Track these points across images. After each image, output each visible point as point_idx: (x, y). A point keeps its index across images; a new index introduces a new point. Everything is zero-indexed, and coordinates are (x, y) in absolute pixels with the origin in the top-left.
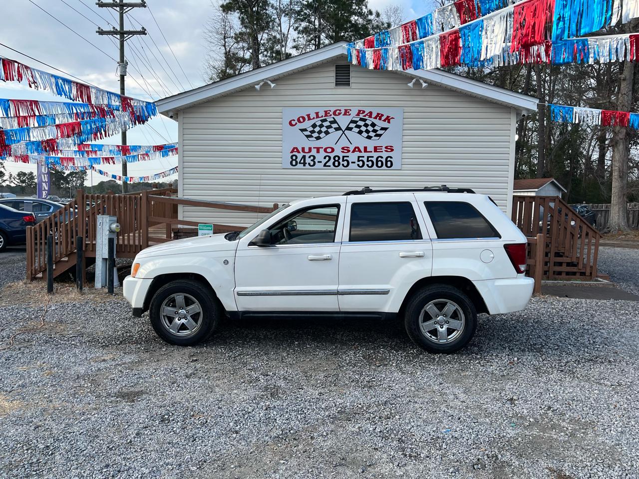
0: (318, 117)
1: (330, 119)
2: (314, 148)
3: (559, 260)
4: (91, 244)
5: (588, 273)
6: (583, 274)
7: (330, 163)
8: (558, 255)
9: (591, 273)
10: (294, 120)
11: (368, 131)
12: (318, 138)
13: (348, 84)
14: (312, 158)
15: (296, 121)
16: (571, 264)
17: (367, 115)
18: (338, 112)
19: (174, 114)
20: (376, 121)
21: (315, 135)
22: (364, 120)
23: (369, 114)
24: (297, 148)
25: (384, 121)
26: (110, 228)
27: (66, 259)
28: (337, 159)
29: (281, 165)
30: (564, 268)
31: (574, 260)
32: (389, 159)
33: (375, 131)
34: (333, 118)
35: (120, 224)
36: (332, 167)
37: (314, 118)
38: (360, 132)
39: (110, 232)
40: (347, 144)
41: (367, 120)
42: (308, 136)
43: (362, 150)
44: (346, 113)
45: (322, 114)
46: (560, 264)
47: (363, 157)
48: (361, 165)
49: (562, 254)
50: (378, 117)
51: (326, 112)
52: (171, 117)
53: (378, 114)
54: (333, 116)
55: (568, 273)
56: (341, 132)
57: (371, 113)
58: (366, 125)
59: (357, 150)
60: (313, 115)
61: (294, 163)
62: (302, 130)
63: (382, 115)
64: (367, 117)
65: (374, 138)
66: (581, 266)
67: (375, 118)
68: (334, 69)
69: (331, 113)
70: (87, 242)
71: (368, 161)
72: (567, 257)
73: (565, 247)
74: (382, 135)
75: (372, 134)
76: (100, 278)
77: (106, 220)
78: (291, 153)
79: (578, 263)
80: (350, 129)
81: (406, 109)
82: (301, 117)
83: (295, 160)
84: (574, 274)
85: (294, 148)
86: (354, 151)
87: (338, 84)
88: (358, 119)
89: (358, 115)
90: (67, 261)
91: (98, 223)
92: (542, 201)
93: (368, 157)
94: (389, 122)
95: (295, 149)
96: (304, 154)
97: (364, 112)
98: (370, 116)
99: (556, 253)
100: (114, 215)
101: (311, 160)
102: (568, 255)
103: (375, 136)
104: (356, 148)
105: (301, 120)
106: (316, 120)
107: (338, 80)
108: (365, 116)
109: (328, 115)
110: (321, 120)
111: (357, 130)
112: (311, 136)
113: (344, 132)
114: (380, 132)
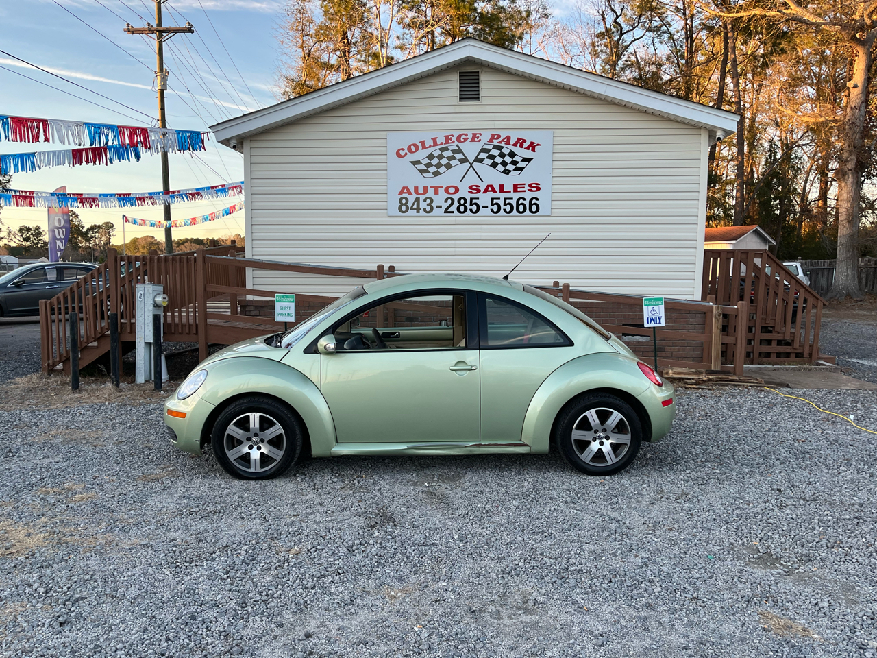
0: (435, 144)
1: (453, 147)
2: (431, 187)
3: (767, 336)
4: (129, 324)
5: (806, 354)
6: (799, 355)
7: (454, 208)
8: (765, 329)
9: (811, 355)
10: (403, 150)
11: (504, 164)
12: (436, 174)
13: (476, 98)
14: (428, 201)
15: (406, 151)
16: (783, 342)
17: (503, 140)
18: (464, 137)
19: (238, 143)
20: (516, 150)
21: (433, 169)
22: (500, 148)
23: (506, 140)
24: (407, 188)
25: (527, 148)
26: (155, 302)
27: (95, 344)
28: (462, 202)
29: (385, 211)
30: (774, 348)
31: (788, 337)
32: (534, 201)
33: (514, 163)
34: (457, 146)
35: (167, 295)
36: (456, 213)
37: (430, 146)
38: (494, 165)
39: (154, 306)
40: (478, 182)
41: (503, 147)
42: (422, 172)
43: (497, 189)
44: (475, 138)
45: (441, 140)
46: (769, 342)
47: (499, 199)
48: (495, 210)
49: (771, 329)
50: (519, 144)
51: (446, 137)
52: (234, 147)
53: (519, 139)
54: (456, 143)
55: (779, 355)
56: (467, 165)
57: (508, 138)
58: (502, 155)
59: (490, 189)
60: (429, 142)
61: (404, 208)
62: (415, 163)
63: (525, 141)
64: (503, 144)
65: (513, 173)
66: (796, 345)
67: (515, 145)
68: (456, 77)
69: (454, 139)
70: (122, 321)
71: (505, 204)
72: (778, 333)
73: (775, 320)
74: (524, 168)
75: (510, 167)
76: (143, 370)
77: (148, 290)
78: (399, 194)
79: (793, 341)
80: (479, 160)
81: (558, 132)
82: (413, 145)
83: (405, 204)
84: (788, 355)
85: (404, 188)
86: (486, 191)
87: (462, 98)
88: (491, 147)
89: (491, 141)
90: (97, 347)
91: (138, 295)
92: (744, 256)
93: (505, 199)
94: (533, 150)
95: (405, 190)
96: (418, 196)
97: (499, 137)
98: (508, 143)
99: (762, 327)
100: (159, 283)
101: (428, 205)
102: (779, 330)
103: (514, 170)
104: (488, 186)
105: (413, 149)
106: (433, 149)
107: (462, 93)
108: (500, 142)
109: (450, 141)
110: (440, 149)
111: (491, 161)
112: (426, 171)
113: (471, 166)
114: (521, 164)
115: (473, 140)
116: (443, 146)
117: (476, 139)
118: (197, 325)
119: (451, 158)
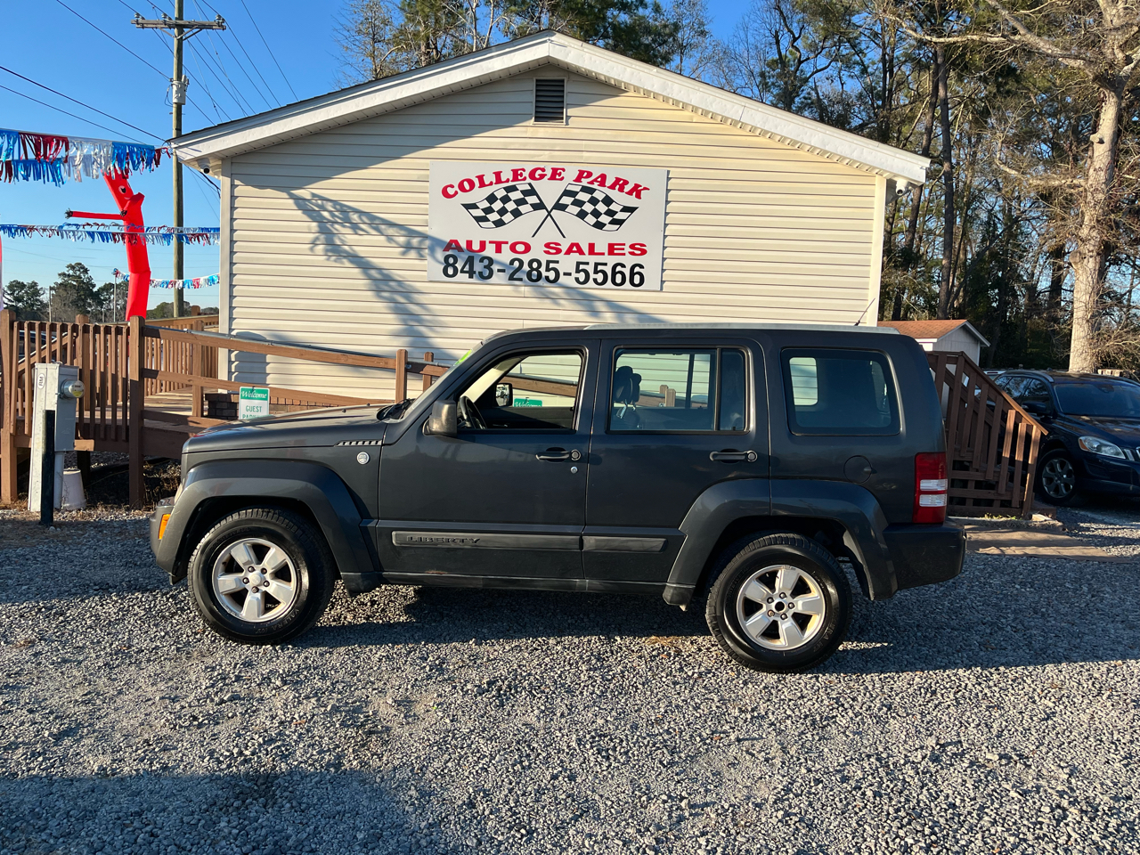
0: (499, 181)
1: (523, 186)
2: (490, 242)
3: (961, 475)
5: (1015, 503)
6: (1004, 503)
7: (522, 274)
8: (959, 465)
9: (1021, 504)
10: (452, 186)
11: (596, 214)
12: (499, 223)
13: (559, 118)
14: (486, 262)
15: (456, 188)
16: (984, 484)
17: (595, 180)
18: (539, 172)
19: (214, 166)
20: (614, 194)
21: (494, 217)
22: (591, 191)
23: (599, 179)
24: (456, 243)
25: (630, 193)
26: (61, 390)
28: (535, 265)
29: (425, 273)
30: (971, 492)
31: (990, 477)
32: (637, 269)
33: (610, 213)
34: (530, 184)
36: (526, 281)
37: (491, 184)
38: (582, 215)
39: (59, 397)
40: (558, 239)
41: (595, 190)
42: (478, 219)
43: (586, 249)
44: (555, 174)
45: (507, 175)
46: (964, 484)
47: (587, 263)
48: (582, 280)
49: (968, 464)
50: (618, 186)
51: (515, 172)
53: (618, 180)
54: (528, 180)
55: (977, 502)
56: (544, 213)
57: (603, 177)
58: (594, 201)
59: (575, 249)
60: (489, 178)
61: (450, 271)
62: (468, 207)
63: (626, 182)
64: (595, 186)
65: (608, 227)
66: (1002, 489)
67: (612, 187)
68: (532, 86)
69: (526, 174)
71: (596, 272)
72: (977, 471)
73: (973, 452)
74: (624, 221)
75: (605, 219)
77: (52, 374)
78: (445, 251)
79: (997, 482)
80: (563, 207)
82: (467, 180)
83: (453, 265)
85: (451, 242)
86: (569, 252)
87: (540, 117)
88: (577, 189)
89: (578, 179)
91: (37, 380)
92: (932, 360)
93: (596, 265)
94: (638, 196)
95: (453, 244)
96: (471, 254)
97: (590, 174)
98: (602, 184)
99: (955, 462)
101: (485, 267)
102: (978, 467)
103: (611, 223)
104: (572, 245)
105: (466, 185)
106: (495, 187)
107: (539, 110)
108: (592, 183)
109: (519, 178)
110: (504, 188)
111: (576, 210)
112: (485, 219)
113: (549, 214)
114: (620, 216)
115: (553, 178)
116: (510, 184)
117: (557, 177)
118: (127, 428)
119: (520, 202)
